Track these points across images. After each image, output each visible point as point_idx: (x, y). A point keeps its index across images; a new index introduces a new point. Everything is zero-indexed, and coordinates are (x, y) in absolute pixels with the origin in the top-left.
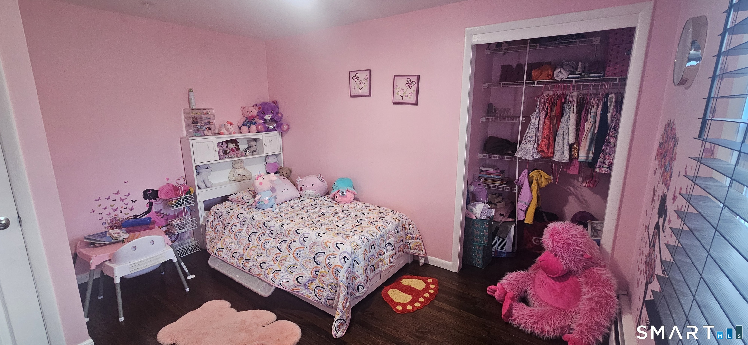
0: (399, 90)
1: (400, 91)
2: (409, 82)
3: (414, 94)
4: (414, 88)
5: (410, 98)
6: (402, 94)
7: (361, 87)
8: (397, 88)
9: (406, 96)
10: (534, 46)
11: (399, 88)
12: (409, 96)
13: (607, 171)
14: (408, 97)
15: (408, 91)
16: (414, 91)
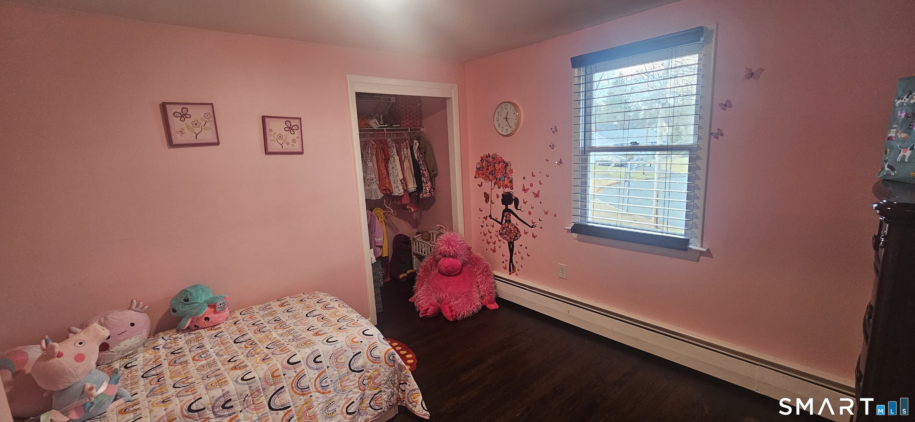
0: (275, 136)
1: (276, 138)
2: (289, 126)
3: (299, 141)
4: (297, 133)
5: (293, 145)
6: (281, 142)
7: (197, 130)
8: (272, 133)
9: (288, 144)
10: (379, 98)
11: (275, 133)
12: (291, 143)
13: (429, 195)
14: (290, 145)
15: (289, 137)
16: (298, 137)
